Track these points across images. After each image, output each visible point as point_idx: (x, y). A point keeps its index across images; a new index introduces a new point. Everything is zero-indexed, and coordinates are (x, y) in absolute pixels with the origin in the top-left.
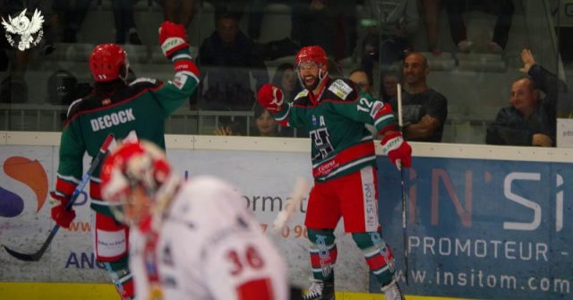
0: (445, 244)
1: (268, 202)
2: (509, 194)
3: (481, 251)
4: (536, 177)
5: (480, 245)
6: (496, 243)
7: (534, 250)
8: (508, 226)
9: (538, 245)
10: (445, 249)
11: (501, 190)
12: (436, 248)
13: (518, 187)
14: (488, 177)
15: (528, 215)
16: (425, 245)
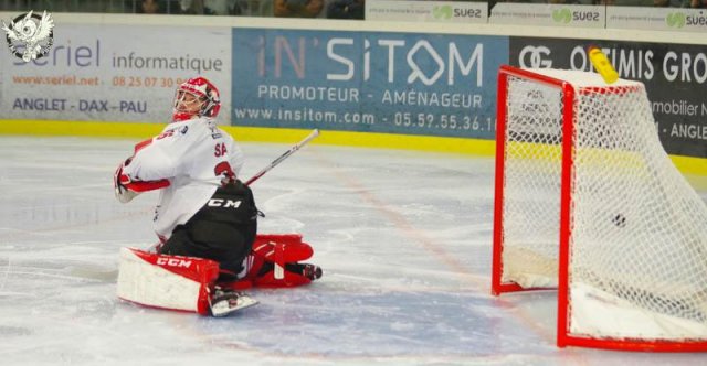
0: (285, 90)
1: (157, 62)
2: (331, 54)
3: (311, 95)
4: (350, 41)
5: (311, 91)
6: (322, 89)
7: (349, 94)
8: (330, 77)
9: (352, 90)
10: (285, 94)
11: (325, 51)
12: (279, 93)
13: (337, 49)
14: (316, 42)
15: (344, 69)
16: (271, 92)
